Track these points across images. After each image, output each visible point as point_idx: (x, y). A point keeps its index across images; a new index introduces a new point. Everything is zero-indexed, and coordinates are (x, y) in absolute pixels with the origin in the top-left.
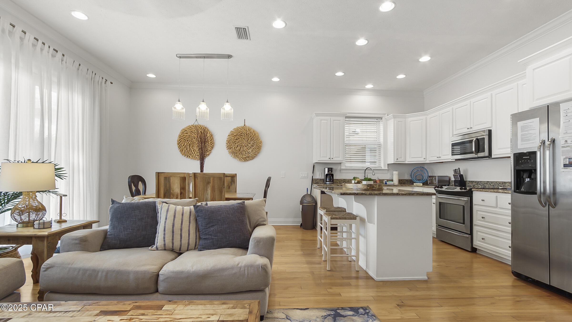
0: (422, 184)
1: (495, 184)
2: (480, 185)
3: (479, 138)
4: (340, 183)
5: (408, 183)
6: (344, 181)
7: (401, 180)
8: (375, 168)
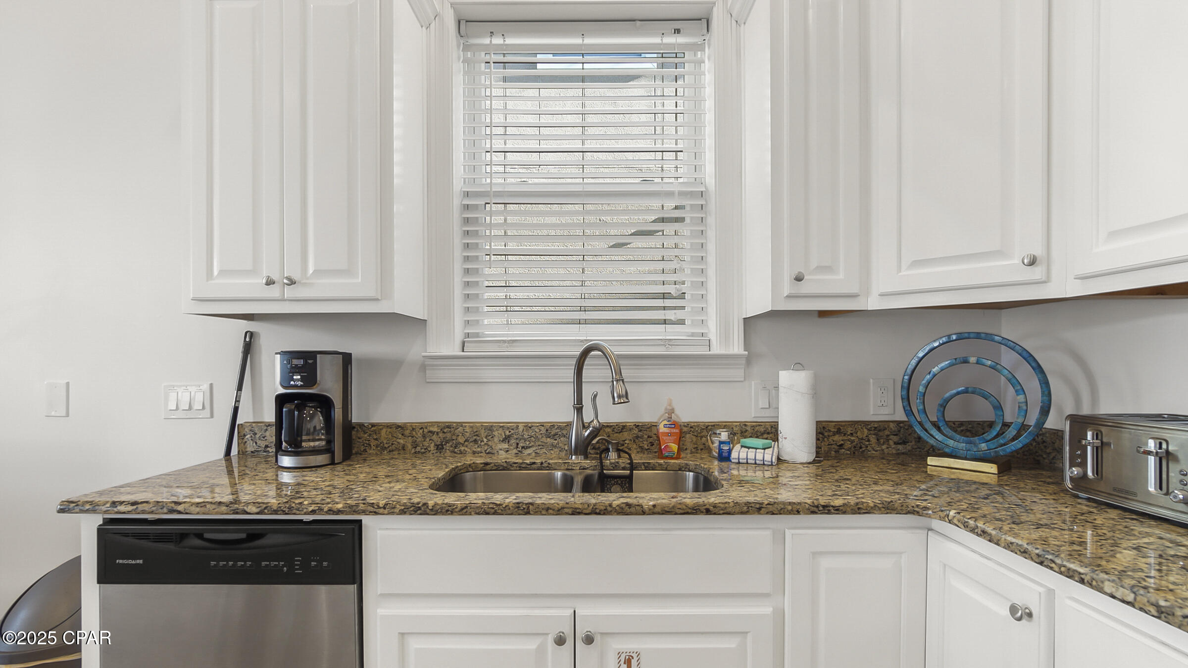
0: (992, 468)
4: (418, 449)
5: (884, 447)
6: (449, 436)
7: (830, 431)
8: (663, 348)
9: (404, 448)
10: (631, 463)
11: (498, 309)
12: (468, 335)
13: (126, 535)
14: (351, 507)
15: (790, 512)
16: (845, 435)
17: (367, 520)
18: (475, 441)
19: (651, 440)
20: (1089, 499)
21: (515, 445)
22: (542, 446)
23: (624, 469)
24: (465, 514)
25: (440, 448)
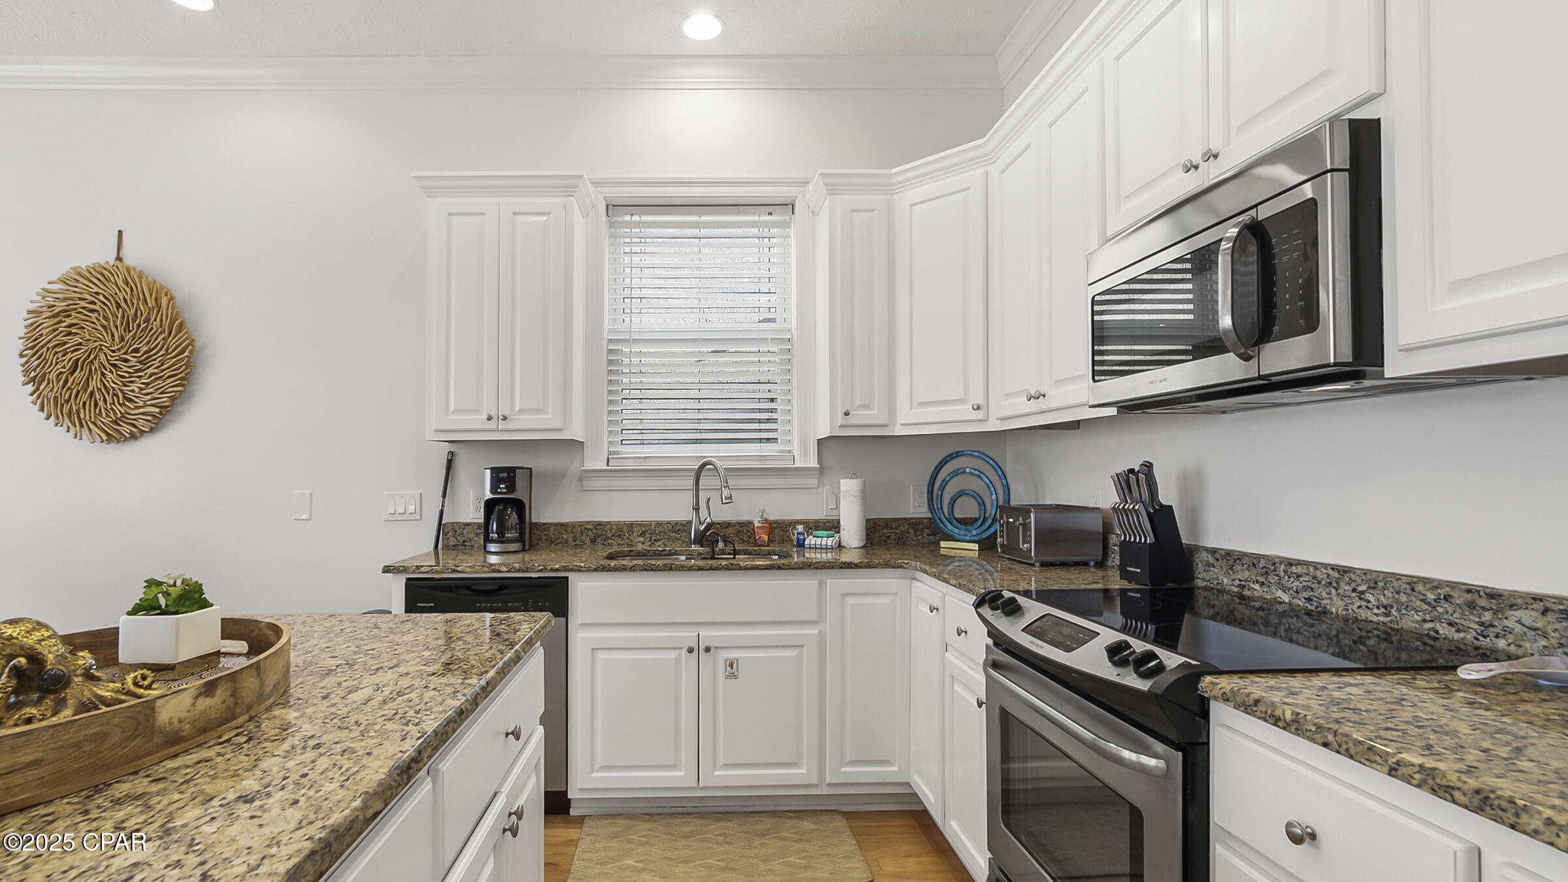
0: (976, 546)
1: (1404, 598)
2: (1285, 589)
3: (1264, 213)
4: (577, 542)
5: (920, 538)
6: (600, 531)
7: (880, 526)
8: (758, 463)
9: (566, 541)
10: (734, 550)
11: (636, 432)
12: (610, 453)
13: (422, 587)
14: (564, 566)
15: (828, 568)
16: (891, 528)
17: (571, 576)
18: (620, 536)
19: (749, 534)
20: (1009, 559)
21: (649, 539)
22: (670, 539)
23: (729, 554)
24: (634, 570)
25: (593, 541)
